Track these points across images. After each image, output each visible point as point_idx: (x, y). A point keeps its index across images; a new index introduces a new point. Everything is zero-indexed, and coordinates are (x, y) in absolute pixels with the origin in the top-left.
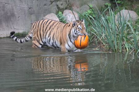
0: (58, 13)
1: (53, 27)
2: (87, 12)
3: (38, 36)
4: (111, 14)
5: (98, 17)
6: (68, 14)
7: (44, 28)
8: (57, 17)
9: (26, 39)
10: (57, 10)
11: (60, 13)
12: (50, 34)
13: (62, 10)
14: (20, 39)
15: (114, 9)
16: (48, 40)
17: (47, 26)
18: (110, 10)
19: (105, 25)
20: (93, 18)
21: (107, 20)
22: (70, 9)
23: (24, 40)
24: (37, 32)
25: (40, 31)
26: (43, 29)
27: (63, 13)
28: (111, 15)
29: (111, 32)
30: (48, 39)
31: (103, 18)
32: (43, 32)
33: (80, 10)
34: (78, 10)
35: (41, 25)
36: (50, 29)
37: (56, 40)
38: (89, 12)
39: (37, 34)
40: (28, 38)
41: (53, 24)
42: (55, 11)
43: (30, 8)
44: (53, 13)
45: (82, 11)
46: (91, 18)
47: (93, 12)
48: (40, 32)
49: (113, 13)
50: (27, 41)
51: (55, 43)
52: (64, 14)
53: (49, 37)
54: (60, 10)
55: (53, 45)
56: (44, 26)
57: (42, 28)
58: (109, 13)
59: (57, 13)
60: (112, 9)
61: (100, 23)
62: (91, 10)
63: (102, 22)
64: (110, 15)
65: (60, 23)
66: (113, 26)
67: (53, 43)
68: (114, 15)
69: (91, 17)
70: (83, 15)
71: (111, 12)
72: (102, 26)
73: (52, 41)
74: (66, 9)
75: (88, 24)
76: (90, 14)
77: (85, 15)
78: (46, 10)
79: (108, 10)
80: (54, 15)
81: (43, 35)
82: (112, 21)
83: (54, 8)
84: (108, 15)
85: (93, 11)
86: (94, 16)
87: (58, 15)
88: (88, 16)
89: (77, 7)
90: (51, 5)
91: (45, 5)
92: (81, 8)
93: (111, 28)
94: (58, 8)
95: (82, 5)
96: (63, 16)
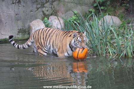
0: (44, 19)
1: (52, 34)
2: (72, 18)
4: (95, 19)
5: (82, 23)
6: (53, 20)
7: (44, 36)
9: (24, 46)
10: (43, 16)
11: (46, 19)
12: (50, 42)
13: (48, 16)
14: (17, 45)
15: (98, 15)
16: (49, 48)
17: (47, 34)
18: (94, 16)
19: (89, 31)
20: (77, 24)
21: (90, 26)
22: (56, 15)
23: (22, 46)
26: (43, 38)
27: (48, 19)
28: (95, 21)
29: (95, 37)
30: (49, 46)
31: (87, 24)
32: (44, 40)
33: (65, 16)
34: (63, 16)
35: (41, 33)
36: (49, 36)
37: (56, 48)
38: (74, 17)
39: (39, 42)
40: (26, 45)
41: (52, 32)
42: (41, 17)
44: (39, 19)
45: (67, 17)
46: (75, 24)
47: (77, 18)
49: (96, 19)
50: (24, 48)
51: (55, 50)
52: (50, 20)
53: (49, 44)
54: (46, 16)
55: (53, 53)
57: (42, 36)
58: (93, 19)
59: (43, 19)
60: (96, 15)
61: (84, 28)
62: (75, 15)
63: (86, 27)
65: (58, 31)
66: (97, 31)
67: (53, 51)
69: (75, 22)
70: (68, 21)
71: (95, 18)
73: (52, 49)
74: (51, 15)
76: (75, 20)
77: (70, 21)
78: (33, 16)
79: (92, 16)
80: (40, 21)
81: (44, 43)
82: (96, 26)
83: (40, 14)
84: (92, 21)
85: (77, 16)
86: (78, 22)
87: (44, 21)
88: (73, 21)
89: (62, 13)
90: (37, 11)
91: (32, 11)
92: (66, 14)
93: (95, 34)
94: (44, 14)
95: (67, 11)
96: (48, 22)
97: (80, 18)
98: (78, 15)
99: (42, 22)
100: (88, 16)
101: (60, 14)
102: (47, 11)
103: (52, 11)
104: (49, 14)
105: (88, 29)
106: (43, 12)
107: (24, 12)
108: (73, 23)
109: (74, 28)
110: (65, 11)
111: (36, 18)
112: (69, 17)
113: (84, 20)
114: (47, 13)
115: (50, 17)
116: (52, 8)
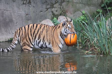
0: (54, 19)
1: (41, 30)
2: (80, 18)
3: (27, 41)
4: (103, 19)
5: (90, 23)
6: (62, 20)
8: (52, 23)
9: (12, 46)
10: (52, 16)
11: (55, 19)
12: (39, 37)
13: (57, 16)
15: (105, 15)
17: (35, 30)
18: (102, 16)
19: (97, 30)
20: (85, 23)
21: (98, 25)
22: (64, 15)
24: (26, 37)
25: (28, 35)
26: (31, 34)
27: (57, 19)
28: (103, 21)
29: (103, 36)
31: (95, 24)
33: (74, 16)
34: (72, 16)
35: (28, 30)
36: (38, 32)
38: (82, 17)
39: (26, 39)
40: (14, 45)
42: (50, 17)
43: (27, 15)
44: (49, 19)
45: (75, 17)
46: (83, 24)
47: (85, 18)
48: (29, 37)
49: (104, 19)
52: (59, 20)
54: (55, 16)
56: (32, 31)
57: (30, 32)
58: (100, 19)
59: (52, 19)
60: (103, 15)
61: (92, 28)
62: (83, 16)
63: (94, 27)
64: (101, 21)
66: (105, 31)
68: (105, 20)
69: (84, 22)
70: (77, 21)
71: (102, 18)
72: (94, 31)
74: (60, 15)
75: (81, 29)
76: (83, 20)
77: (78, 21)
78: (42, 16)
79: (100, 16)
80: (50, 21)
81: (32, 38)
82: (104, 26)
83: (50, 14)
84: (99, 21)
85: (85, 17)
86: (86, 21)
87: (53, 21)
88: (81, 21)
89: (71, 13)
90: (47, 12)
91: (41, 11)
92: (75, 15)
93: (102, 33)
94: (53, 14)
95: (75, 11)
96: (57, 22)
97: (88, 18)
98: (86, 15)
99: (51, 22)
100: (95, 16)
101: (68, 14)
102: (57, 11)
103: (61, 11)
104: (58, 14)
105: (96, 28)
106: (52, 12)
107: (34, 12)
108: (81, 23)
109: (82, 27)
110: (73, 11)
111: (46, 18)
112: (77, 17)
113: (92, 20)
114: (56, 13)
115: (59, 17)
116: (61, 8)
